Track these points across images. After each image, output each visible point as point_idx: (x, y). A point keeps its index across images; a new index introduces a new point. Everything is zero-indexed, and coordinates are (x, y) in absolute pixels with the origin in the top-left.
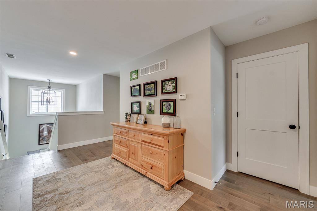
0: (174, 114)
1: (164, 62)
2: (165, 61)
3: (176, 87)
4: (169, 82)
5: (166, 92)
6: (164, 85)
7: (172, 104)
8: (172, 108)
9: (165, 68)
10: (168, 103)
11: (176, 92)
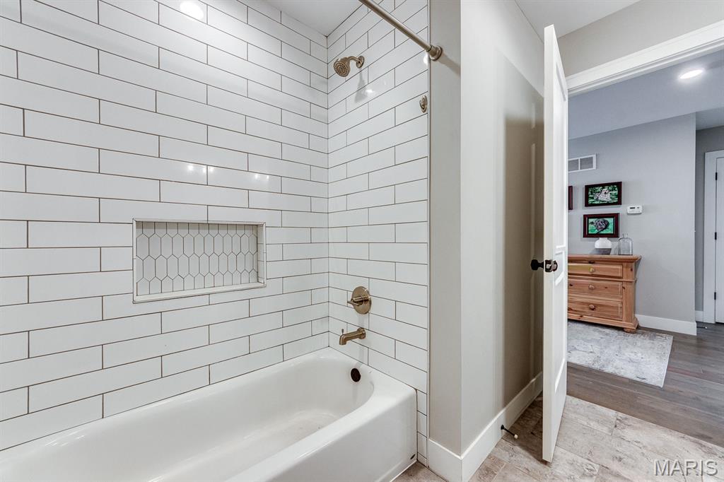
0: (615, 235)
1: (592, 158)
2: (594, 156)
3: (619, 196)
4: (603, 188)
5: (596, 203)
6: (592, 192)
7: (611, 220)
8: (611, 226)
9: (592, 167)
10: (601, 220)
11: (619, 203)
